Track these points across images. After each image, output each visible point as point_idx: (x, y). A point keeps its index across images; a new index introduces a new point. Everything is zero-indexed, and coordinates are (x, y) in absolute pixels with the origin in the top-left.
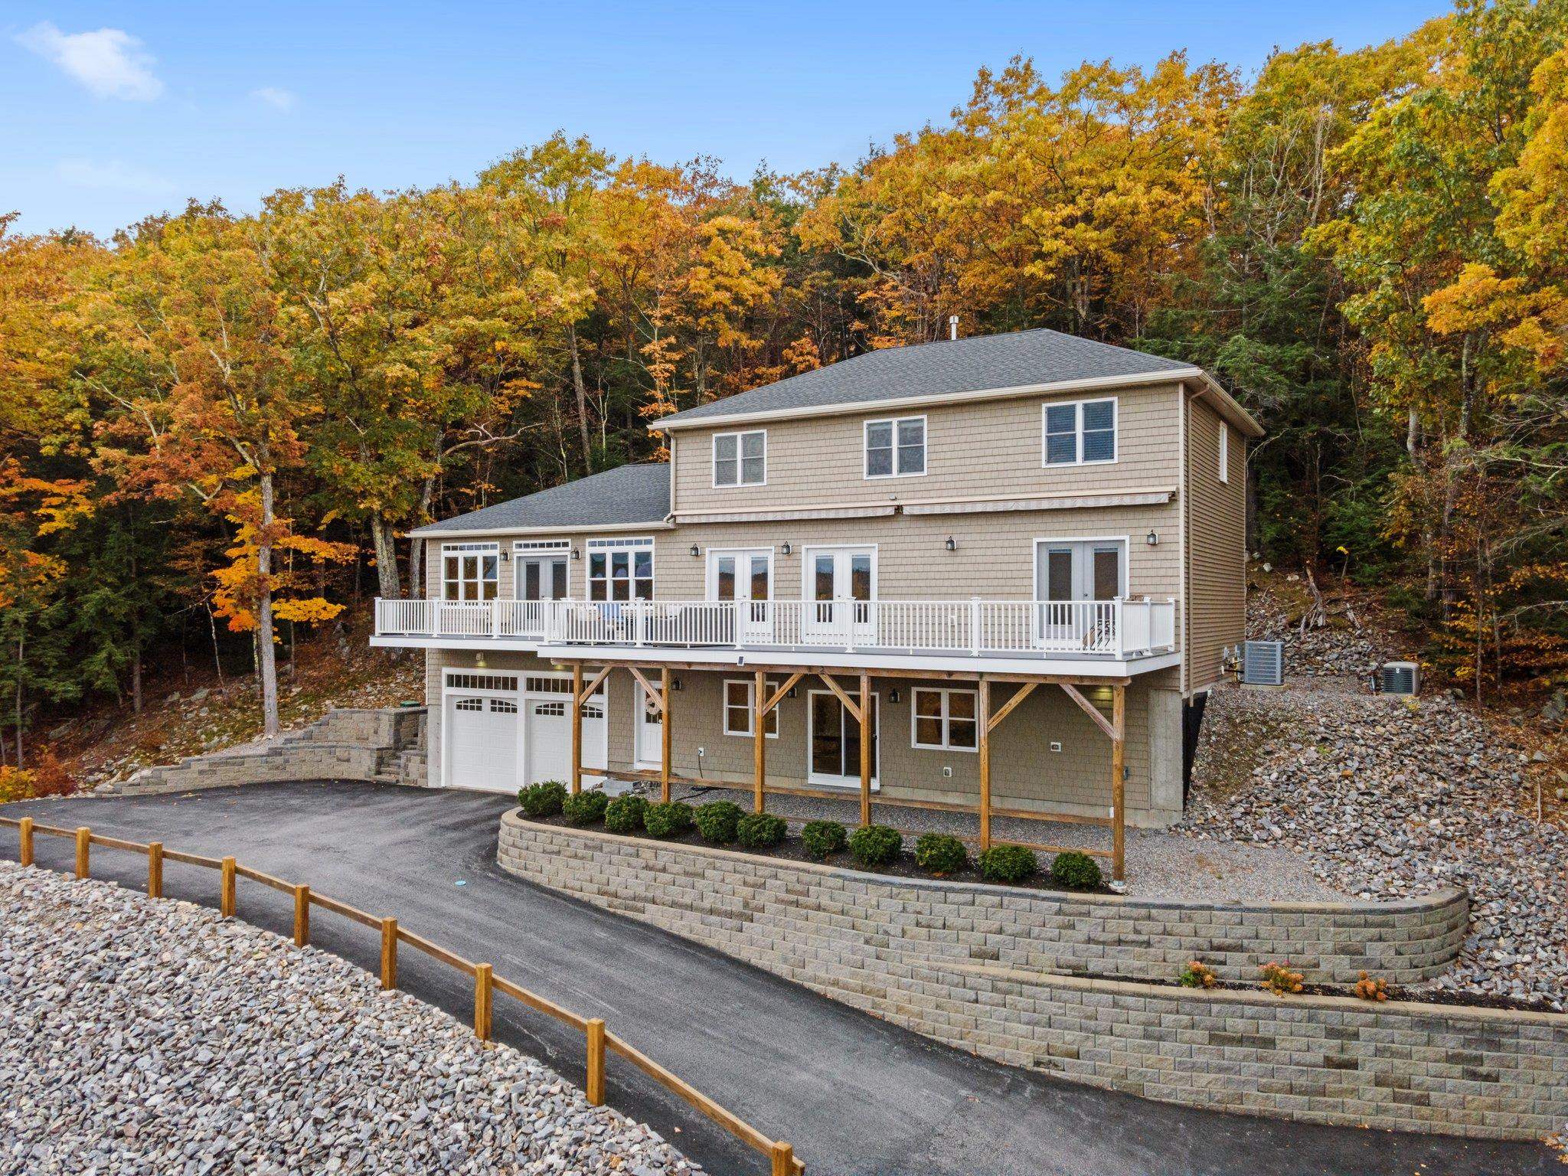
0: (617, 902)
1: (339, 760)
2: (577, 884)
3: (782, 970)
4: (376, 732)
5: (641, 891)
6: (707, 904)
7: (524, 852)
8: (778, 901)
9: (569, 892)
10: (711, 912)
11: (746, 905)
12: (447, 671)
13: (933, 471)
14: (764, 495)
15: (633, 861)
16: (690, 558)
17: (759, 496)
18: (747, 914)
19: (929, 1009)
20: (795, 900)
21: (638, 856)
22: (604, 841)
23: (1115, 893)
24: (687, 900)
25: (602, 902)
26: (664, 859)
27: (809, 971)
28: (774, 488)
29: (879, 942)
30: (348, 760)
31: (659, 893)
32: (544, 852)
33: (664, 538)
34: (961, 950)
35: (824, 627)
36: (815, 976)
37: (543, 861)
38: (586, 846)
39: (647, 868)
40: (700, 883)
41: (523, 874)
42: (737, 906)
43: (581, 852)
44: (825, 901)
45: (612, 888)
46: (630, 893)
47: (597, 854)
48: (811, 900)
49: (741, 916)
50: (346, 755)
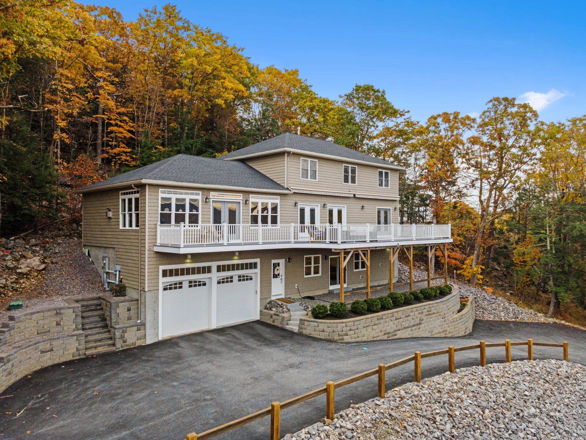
0: (390, 335)
2: (377, 335)
3: (429, 335)
5: (395, 328)
6: (412, 324)
7: (356, 331)
8: (426, 315)
9: (375, 339)
10: (413, 326)
11: (420, 320)
12: (162, 268)
15: (392, 318)
16: (292, 207)
17: (315, 185)
18: (420, 322)
20: (429, 313)
21: (393, 316)
22: (383, 315)
24: (407, 325)
25: (385, 337)
28: (320, 183)
29: (444, 317)
30: (51, 350)
31: (400, 327)
32: (364, 327)
33: (283, 198)
37: (364, 331)
38: (378, 319)
39: (396, 319)
40: (409, 318)
41: (358, 340)
42: (418, 321)
43: (376, 322)
44: (435, 311)
45: (388, 331)
46: (393, 330)
48: (432, 312)
49: (419, 324)
50: (48, 347)
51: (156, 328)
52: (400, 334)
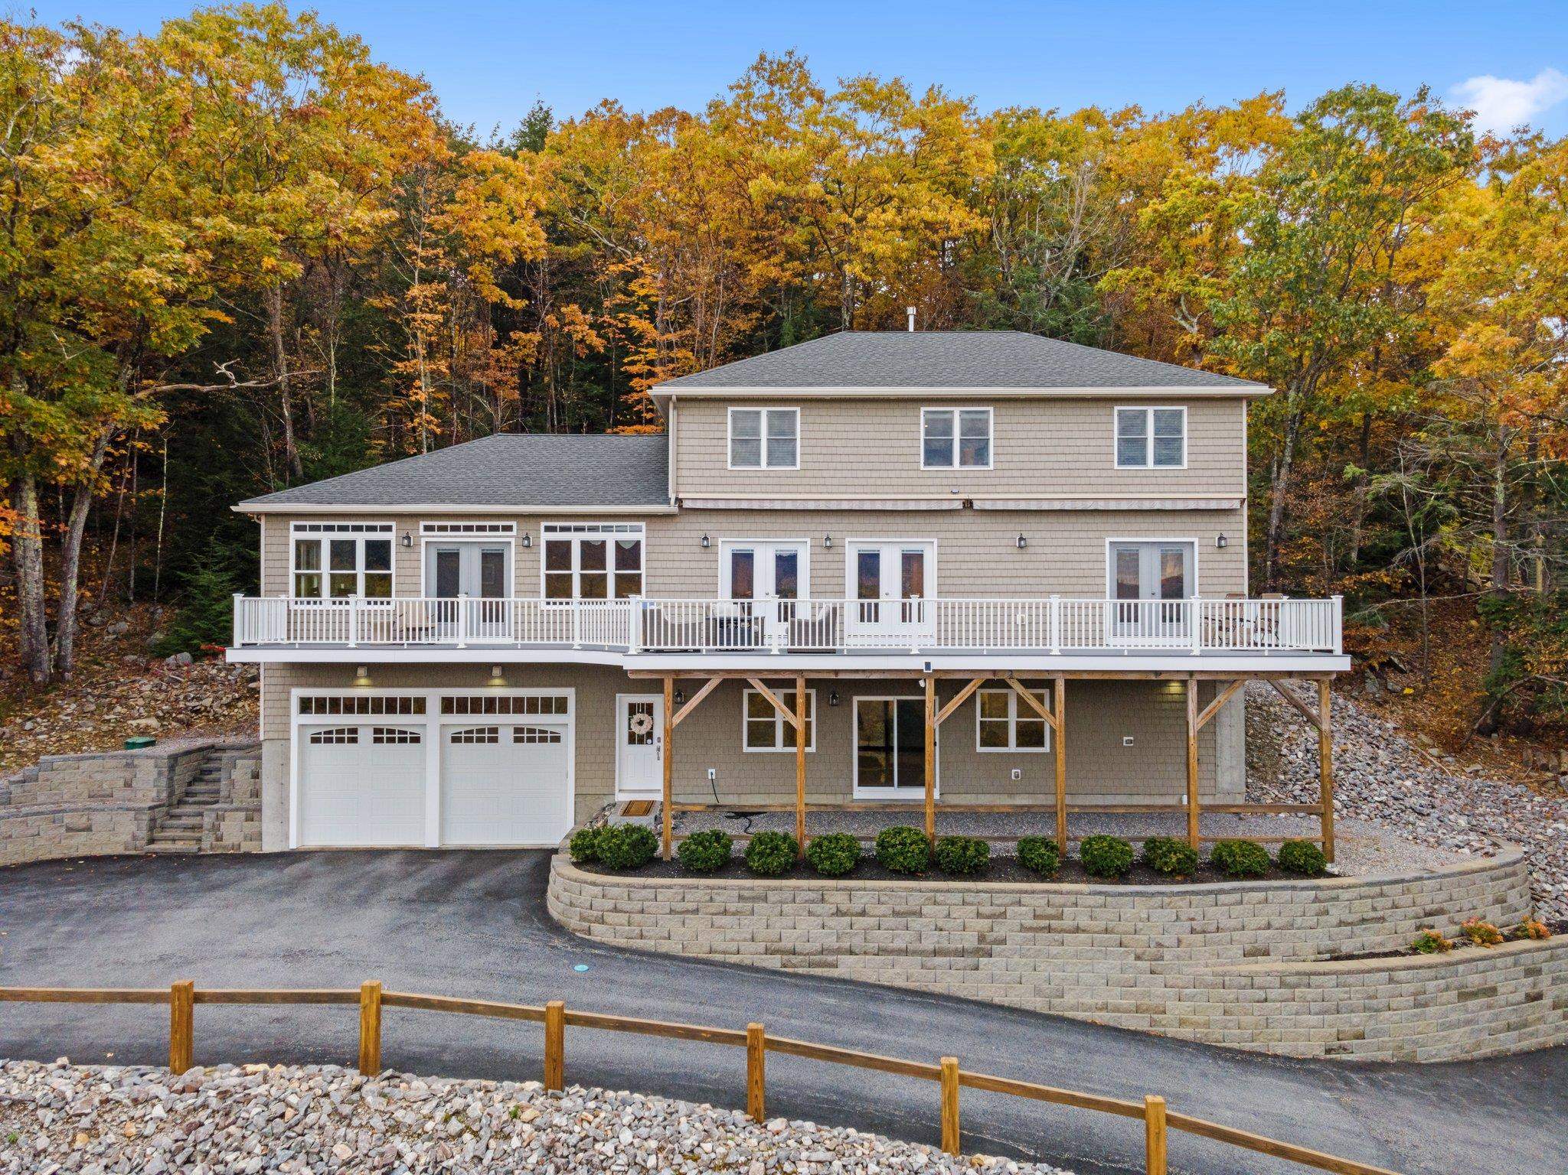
0: (795, 959)
1: (69, 829)
2: (733, 947)
3: (1038, 1004)
4: (128, 785)
5: (831, 942)
6: (928, 944)
7: (637, 917)
8: (1023, 929)
9: (718, 957)
10: (935, 953)
11: (982, 938)
12: (297, 693)
13: (999, 466)
14: (797, 481)
15: (817, 908)
16: (697, 550)
17: (789, 481)
18: (984, 948)
19: (1217, 1016)
20: (1046, 925)
21: (823, 900)
22: (769, 888)
23: (1332, 875)
24: (899, 944)
25: (774, 962)
26: (861, 901)
27: (1070, 999)
28: (809, 473)
29: (1153, 957)
30: (88, 829)
31: (857, 942)
32: (672, 912)
33: (658, 525)
34: (1236, 950)
35: (869, 627)
36: (1076, 1003)
37: (672, 923)
38: (741, 898)
39: (839, 913)
40: (915, 923)
41: (638, 944)
42: (970, 941)
43: (732, 907)
44: (1084, 922)
45: (787, 944)
46: (817, 946)
47: (759, 906)
48: (1067, 923)
49: (977, 952)
50: (83, 822)
51: (284, 820)
52: (847, 967)
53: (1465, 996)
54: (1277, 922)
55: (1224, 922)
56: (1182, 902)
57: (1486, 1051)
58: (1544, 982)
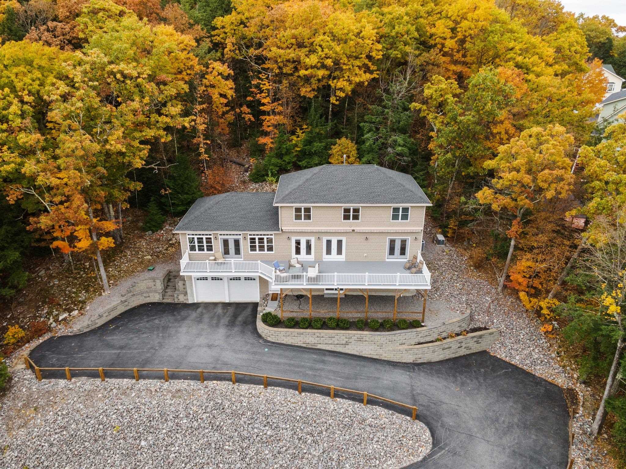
0: (309, 345)
1: (145, 297)
2: (296, 342)
3: (357, 354)
4: (155, 285)
5: (316, 342)
6: (336, 343)
8: (355, 341)
9: (293, 344)
11: (346, 342)
13: (361, 220)
14: (311, 224)
16: (287, 239)
17: (309, 224)
18: (347, 344)
19: (392, 356)
20: (360, 340)
23: (423, 326)
24: (330, 343)
25: (304, 345)
26: (322, 335)
27: (363, 353)
28: (314, 222)
29: (381, 346)
30: (149, 296)
31: (321, 342)
32: (284, 336)
33: (277, 234)
34: (398, 344)
36: (365, 353)
37: (284, 338)
39: (318, 337)
40: (333, 339)
42: (344, 342)
44: (367, 340)
45: (307, 342)
46: (313, 343)
47: (302, 335)
48: (364, 340)
49: (345, 344)
50: (147, 295)
51: (193, 297)
52: (319, 347)
53: (443, 349)
54: (407, 338)
55: (396, 339)
56: (388, 336)
57: (447, 358)
58: (463, 344)
